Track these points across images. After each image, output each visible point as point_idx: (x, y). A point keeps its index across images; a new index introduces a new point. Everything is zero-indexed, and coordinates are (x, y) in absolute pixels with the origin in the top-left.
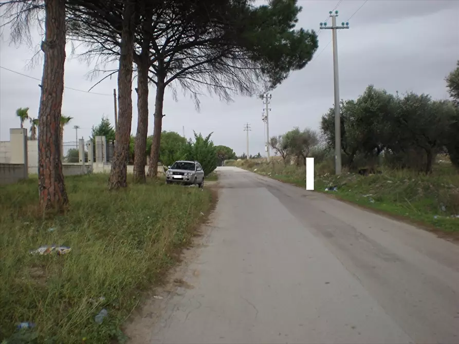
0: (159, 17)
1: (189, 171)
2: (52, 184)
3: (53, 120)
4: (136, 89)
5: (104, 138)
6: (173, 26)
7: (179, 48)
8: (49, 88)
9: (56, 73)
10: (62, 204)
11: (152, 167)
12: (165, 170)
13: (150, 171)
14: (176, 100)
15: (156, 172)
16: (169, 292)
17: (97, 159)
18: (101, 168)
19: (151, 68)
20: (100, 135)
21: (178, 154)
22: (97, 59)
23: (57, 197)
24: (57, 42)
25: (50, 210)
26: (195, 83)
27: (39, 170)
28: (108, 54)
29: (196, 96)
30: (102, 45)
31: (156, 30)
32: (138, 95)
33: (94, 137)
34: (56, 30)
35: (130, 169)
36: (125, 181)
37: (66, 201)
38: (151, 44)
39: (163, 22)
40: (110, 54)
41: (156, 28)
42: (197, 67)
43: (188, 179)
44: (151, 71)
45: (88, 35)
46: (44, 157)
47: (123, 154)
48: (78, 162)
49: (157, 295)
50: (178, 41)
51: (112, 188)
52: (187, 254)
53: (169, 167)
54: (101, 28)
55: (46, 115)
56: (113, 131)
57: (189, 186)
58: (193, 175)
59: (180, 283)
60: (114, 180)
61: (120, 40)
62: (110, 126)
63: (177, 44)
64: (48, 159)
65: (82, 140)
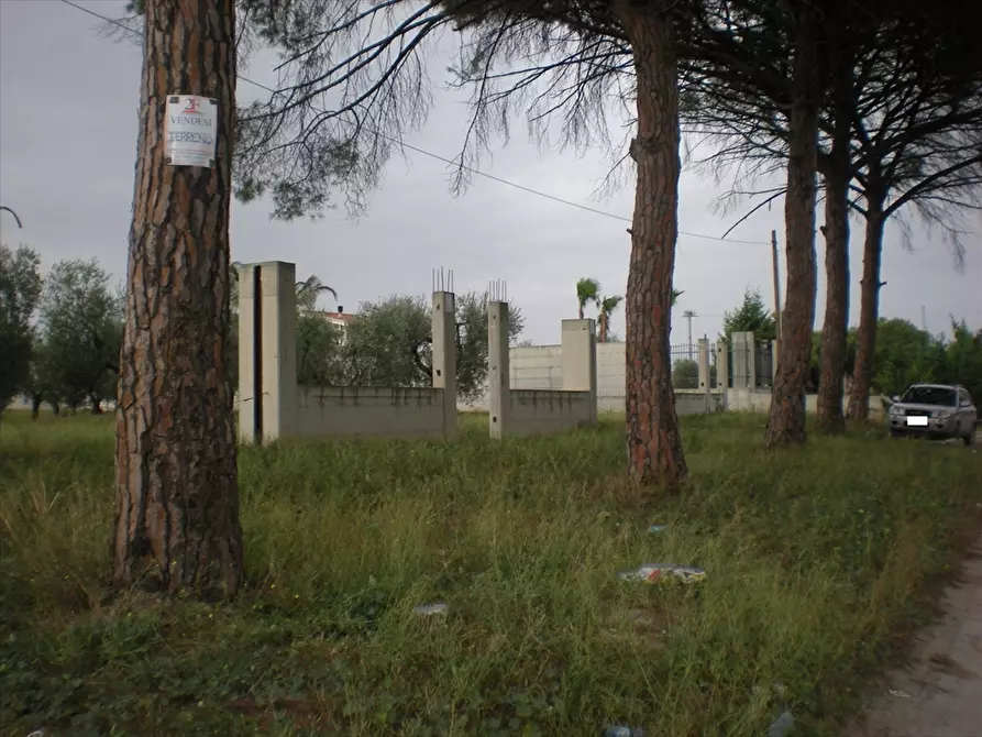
0: (867, 67)
1: (942, 408)
2: (655, 433)
3: (656, 301)
4: (822, 228)
5: (750, 336)
6: (901, 85)
7: (916, 132)
8: (647, 237)
9: (661, 202)
10: (673, 476)
11: (856, 398)
12: (886, 406)
13: (852, 405)
14: (910, 248)
15: (865, 409)
16: (923, 684)
17: (735, 381)
18: (745, 399)
19: (854, 182)
20: (741, 330)
21: (915, 369)
22: (735, 167)
23: (664, 463)
24: (662, 139)
25: (651, 489)
26: (951, 209)
27: (628, 404)
28: (759, 156)
29: (955, 239)
30: (748, 138)
31: (861, 98)
32: (827, 240)
33: (729, 335)
34: (659, 114)
35: (811, 403)
36: (801, 429)
37: (682, 469)
38: (852, 129)
39: (878, 79)
40: (764, 156)
41: (864, 93)
42: (956, 172)
43: (940, 426)
44: (854, 188)
45: (717, 119)
46: (639, 378)
47: (798, 370)
48: (696, 387)
49: (897, 689)
50: (913, 117)
51: (773, 445)
52: (954, 597)
53: (897, 398)
54: (744, 102)
55: (643, 291)
56: (769, 320)
57: (943, 442)
58: (953, 416)
59: (943, 663)
60: (779, 427)
61: (783, 125)
62: (762, 310)
63: (910, 124)
64: (646, 382)
65: (704, 341)
